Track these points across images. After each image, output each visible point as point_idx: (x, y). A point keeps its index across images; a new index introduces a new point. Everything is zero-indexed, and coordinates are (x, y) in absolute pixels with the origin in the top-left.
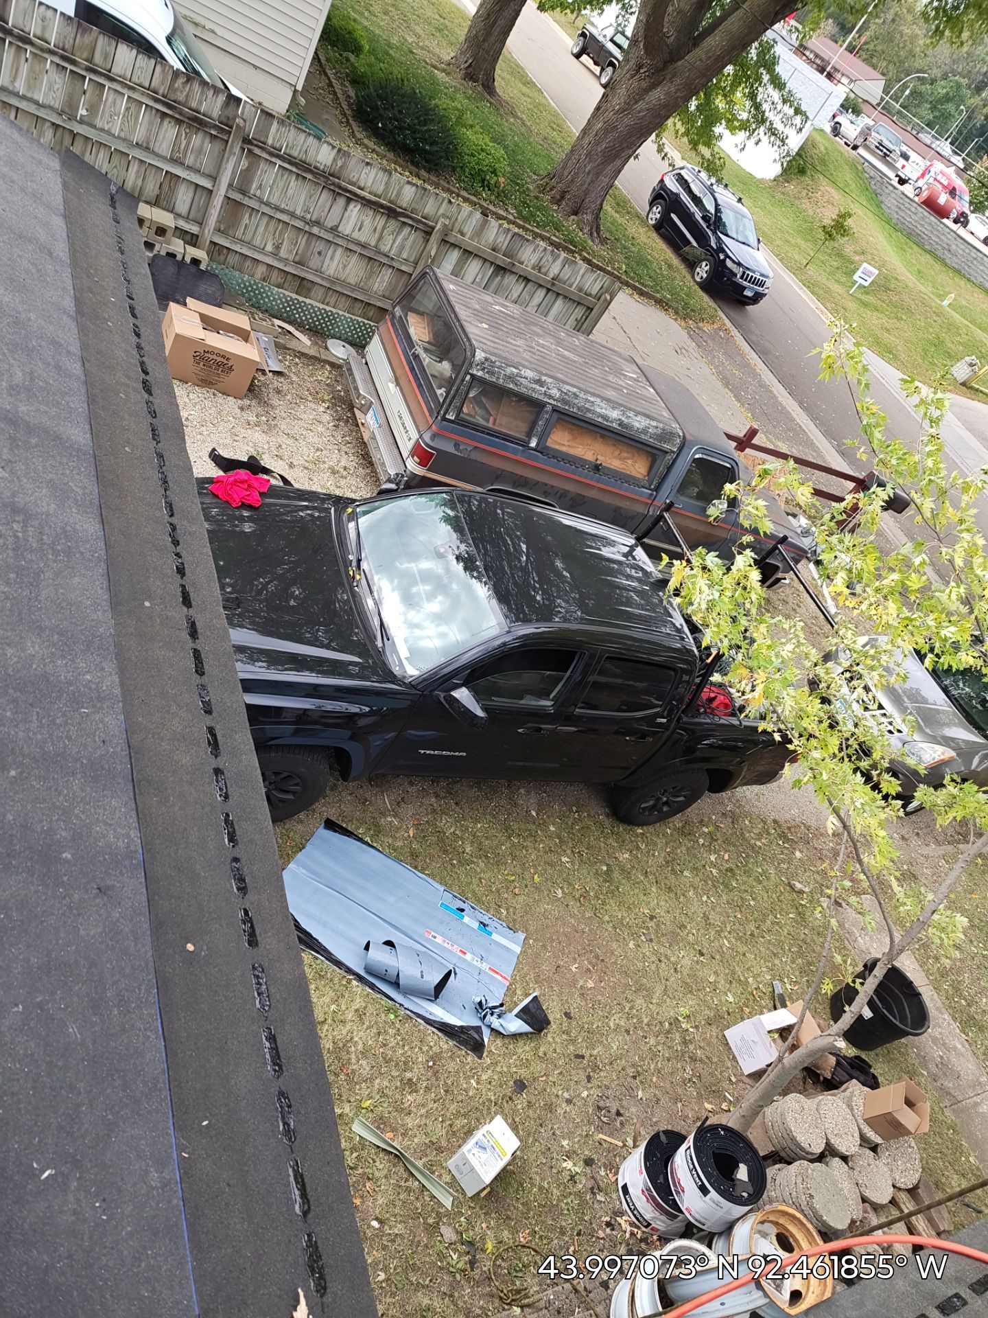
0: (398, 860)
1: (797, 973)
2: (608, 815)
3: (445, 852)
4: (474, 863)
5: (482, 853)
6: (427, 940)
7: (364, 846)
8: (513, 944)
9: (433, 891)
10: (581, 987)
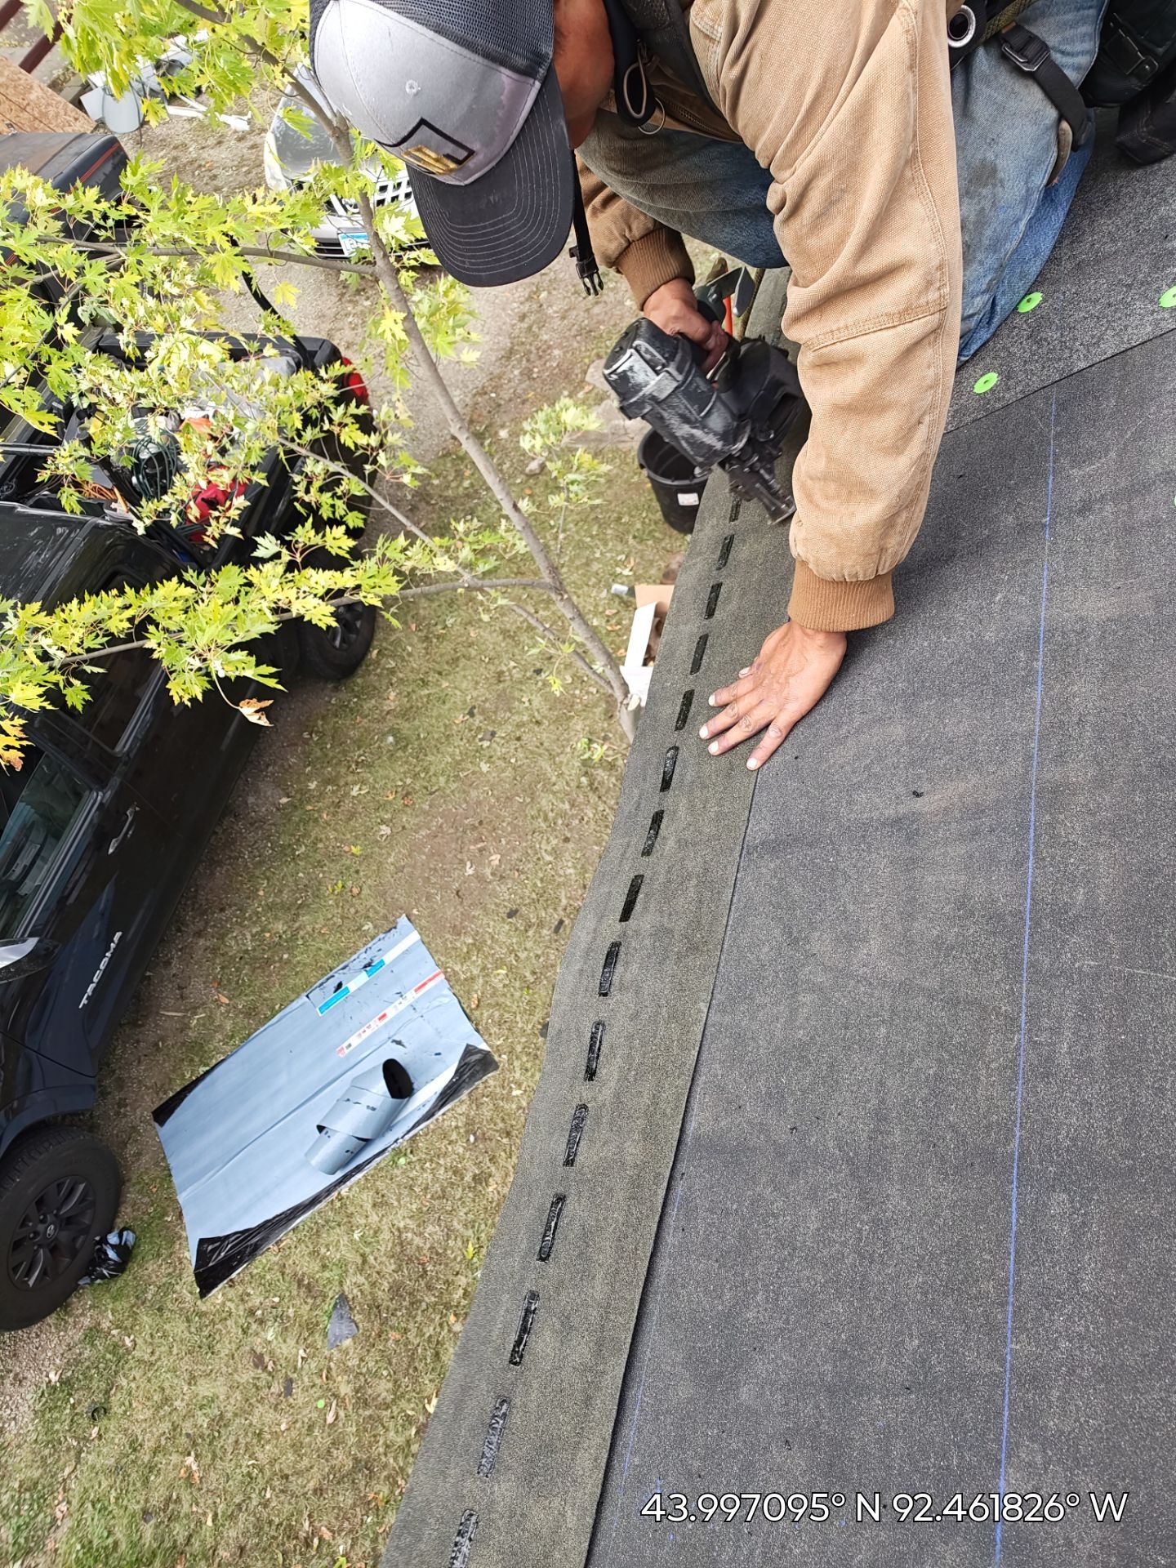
0: (245, 1039)
1: (619, 548)
2: (336, 689)
3: (268, 962)
4: (299, 928)
5: (294, 910)
6: (348, 1057)
7: (208, 1079)
8: (407, 938)
9: (301, 1012)
10: (492, 874)
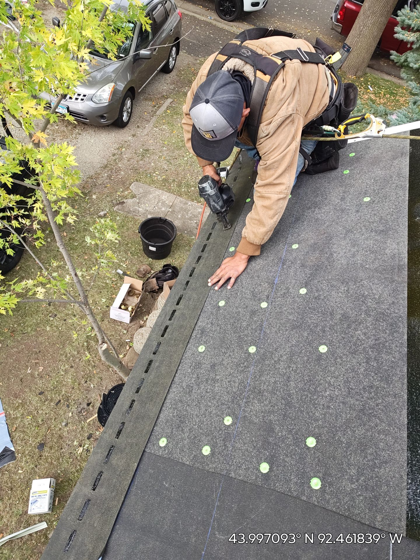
1: (124, 255)
10: (38, 375)
